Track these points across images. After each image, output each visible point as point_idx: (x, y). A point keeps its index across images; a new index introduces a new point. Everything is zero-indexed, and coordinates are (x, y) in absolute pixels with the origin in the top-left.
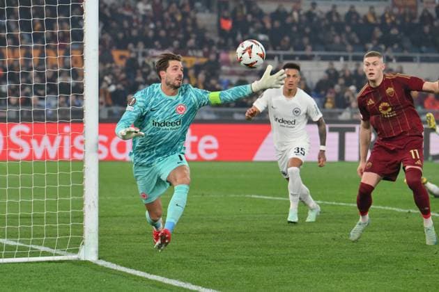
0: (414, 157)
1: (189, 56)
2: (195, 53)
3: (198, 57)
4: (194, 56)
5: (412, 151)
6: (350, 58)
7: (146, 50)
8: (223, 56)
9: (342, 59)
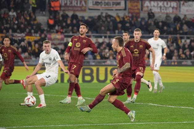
0: (140, 69)
1: (33, 36)
2: (35, 35)
3: (36, 36)
4: (35, 36)
5: (140, 68)
6: (107, 37)
7: (13, 34)
8: (48, 36)
9: (103, 37)
